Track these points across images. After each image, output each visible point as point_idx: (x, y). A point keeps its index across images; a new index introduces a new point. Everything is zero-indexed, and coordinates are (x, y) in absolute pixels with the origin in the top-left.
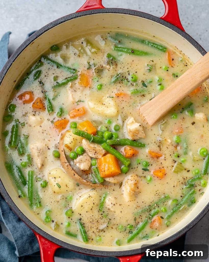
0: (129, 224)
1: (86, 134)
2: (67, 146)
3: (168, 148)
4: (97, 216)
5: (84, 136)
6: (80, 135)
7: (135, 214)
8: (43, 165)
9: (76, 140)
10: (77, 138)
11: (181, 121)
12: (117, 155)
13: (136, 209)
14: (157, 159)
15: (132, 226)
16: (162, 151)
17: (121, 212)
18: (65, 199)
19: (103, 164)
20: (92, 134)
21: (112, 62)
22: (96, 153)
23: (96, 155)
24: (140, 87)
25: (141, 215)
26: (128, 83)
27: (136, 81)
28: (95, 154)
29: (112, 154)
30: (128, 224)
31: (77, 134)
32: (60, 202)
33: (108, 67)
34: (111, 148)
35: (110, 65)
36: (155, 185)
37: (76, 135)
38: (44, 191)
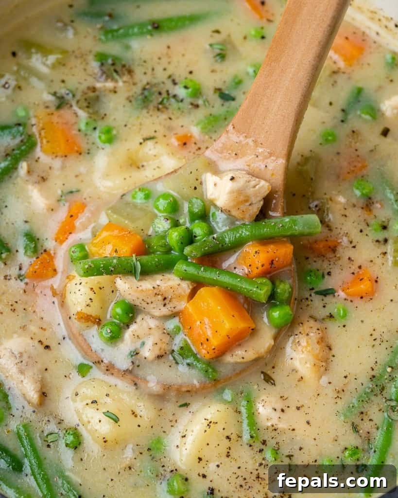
0: (346, 449)
1: (115, 261)
2: (82, 318)
3: (346, 216)
4: (251, 462)
5: (113, 269)
6: (101, 274)
7: (345, 416)
8: (44, 393)
9: (100, 288)
10: (98, 283)
11: (351, 142)
12: (225, 279)
13: (338, 400)
14: (333, 255)
15: (357, 448)
16: (334, 230)
17: (308, 423)
18: (145, 452)
19: (195, 321)
20: (134, 255)
21: (116, 71)
22: (167, 301)
23: (168, 306)
24: (218, 107)
25: (363, 410)
26: (180, 104)
27: (200, 93)
28: (165, 305)
29: (212, 284)
30: (343, 448)
31: (90, 272)
32: (137, 464)
33: (110, 85)
34: (202, 269)
35: (113, 79)
36: (362, 321)
37: (93, 277)
38: (82, 460)
